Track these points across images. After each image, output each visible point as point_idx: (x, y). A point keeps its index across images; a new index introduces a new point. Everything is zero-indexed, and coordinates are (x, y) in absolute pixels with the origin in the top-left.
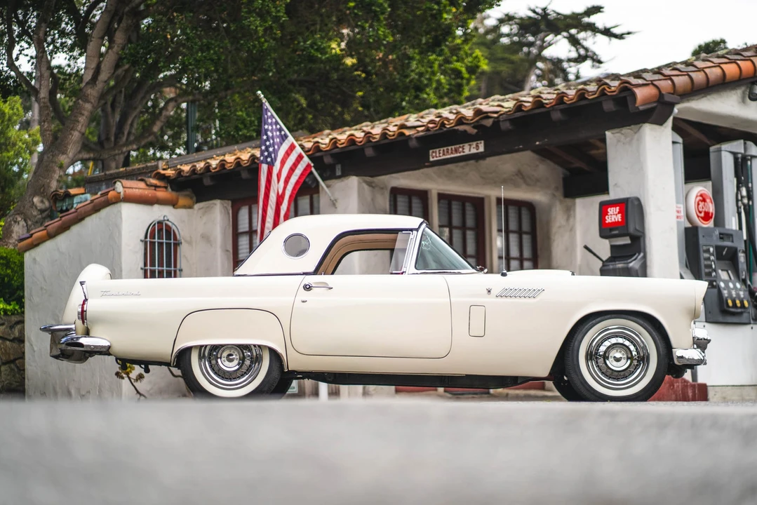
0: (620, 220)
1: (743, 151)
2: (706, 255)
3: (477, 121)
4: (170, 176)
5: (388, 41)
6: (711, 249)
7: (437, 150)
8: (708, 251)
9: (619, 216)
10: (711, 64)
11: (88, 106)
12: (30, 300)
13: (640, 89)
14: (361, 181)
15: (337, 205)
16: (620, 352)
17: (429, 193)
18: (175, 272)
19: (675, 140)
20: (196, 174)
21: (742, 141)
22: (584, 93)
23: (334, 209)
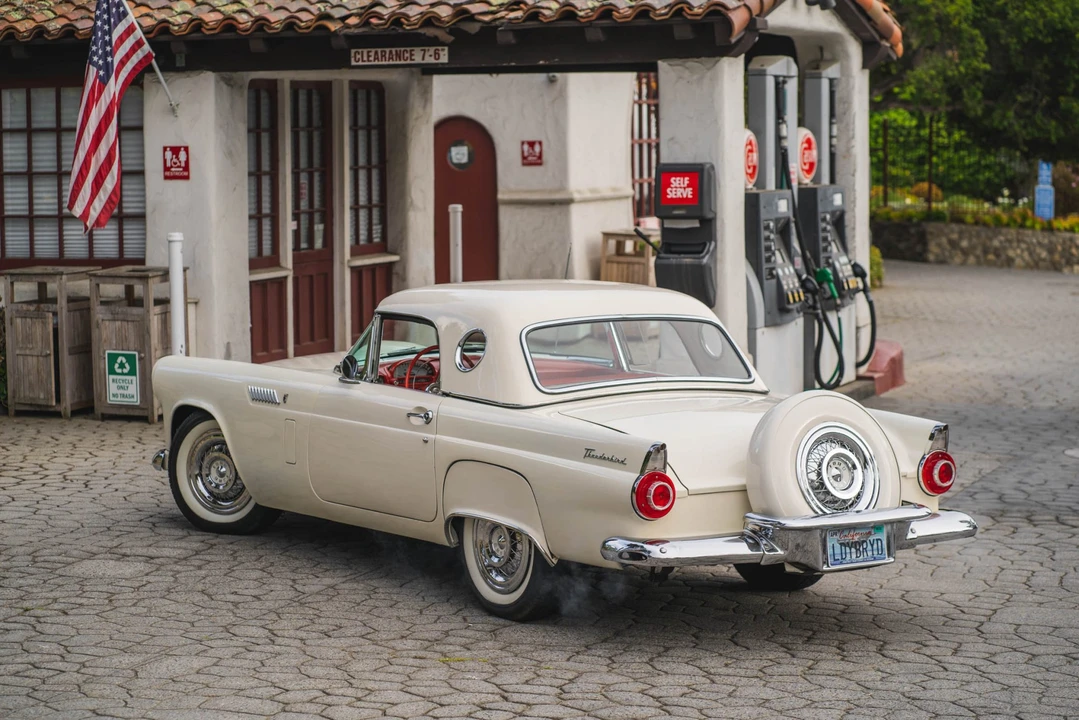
0: (690, 196)
3: (453, 24)
6: (771, 224)
7: (365, 51)
8: (767, 228)
9: (689, 191)
13: (736, 13)
14: (219, 79)
15: (179, 112)
17: (279, 83)
22: (648, 11)
23: (172, 118)
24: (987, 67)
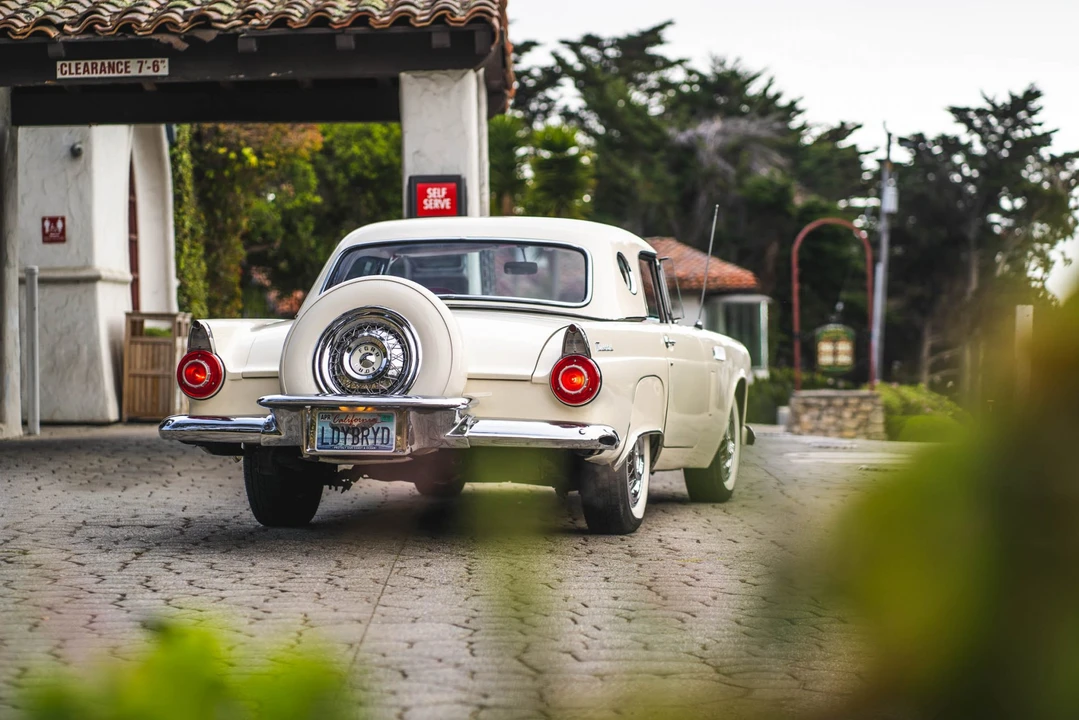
0: (448, 207)
3: (189, 31)
7: (73, 63)
9: (448, 201)
22: (407, 18)
24: (318, 199)
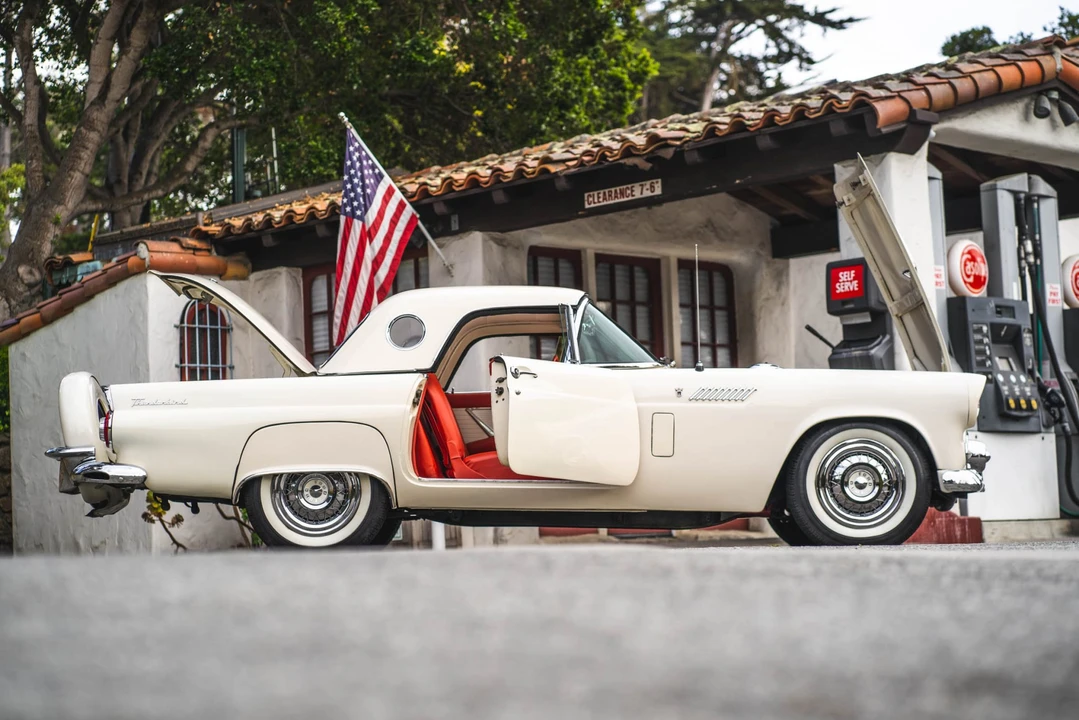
0: (856, 289)
1: (1027, 190)
2: (978, 337)
3: (652, 152)
4: (214, 235)
5: (521, 40)
6: (985, 329)
7: (596, 193)
8: (980, 331)
9: (855, 284)
10: (981, 67)
11: (94, 136)
12: (18, 412)
13: (883, 103)
14: (487, 238)
15: (454, 272)
16: (864, 475)
17: (582, 253)
18: (224, 370)
19: (932, 175)
20: (252, 231)
21: (1025, 175)
22: (803, 111)
23: (450, 279)
